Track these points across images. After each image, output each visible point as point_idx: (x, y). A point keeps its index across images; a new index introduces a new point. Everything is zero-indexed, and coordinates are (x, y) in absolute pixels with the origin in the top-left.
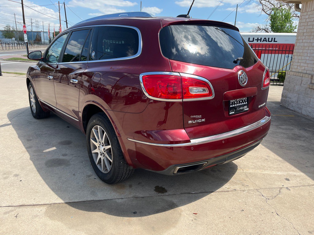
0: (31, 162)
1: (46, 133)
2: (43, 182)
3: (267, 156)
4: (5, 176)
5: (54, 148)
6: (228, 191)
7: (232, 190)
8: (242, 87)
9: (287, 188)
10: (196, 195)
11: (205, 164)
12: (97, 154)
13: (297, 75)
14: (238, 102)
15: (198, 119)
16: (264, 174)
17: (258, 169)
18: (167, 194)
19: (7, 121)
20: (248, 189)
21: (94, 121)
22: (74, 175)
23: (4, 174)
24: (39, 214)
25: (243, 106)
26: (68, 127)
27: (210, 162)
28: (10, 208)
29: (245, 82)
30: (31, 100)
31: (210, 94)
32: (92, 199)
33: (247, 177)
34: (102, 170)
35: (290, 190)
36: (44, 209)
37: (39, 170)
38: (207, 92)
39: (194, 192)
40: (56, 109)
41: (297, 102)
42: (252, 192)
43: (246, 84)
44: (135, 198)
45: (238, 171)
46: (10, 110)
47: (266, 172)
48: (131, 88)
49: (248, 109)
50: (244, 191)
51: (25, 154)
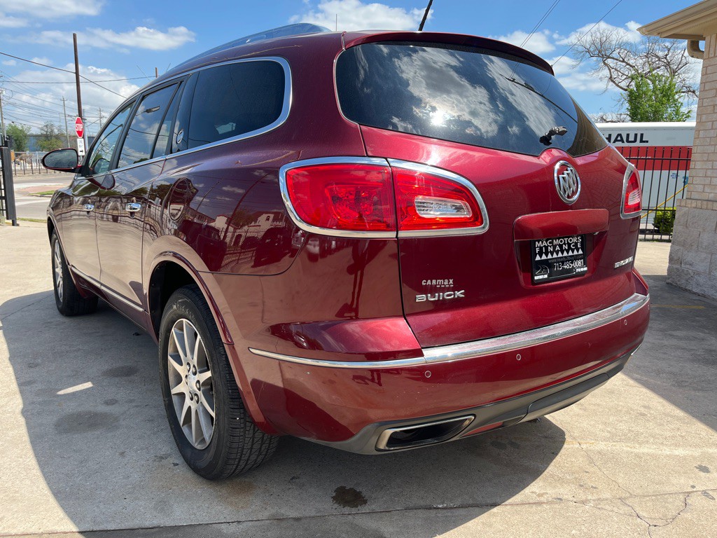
0: (22, 420)
1: (79, 350)
2: (36, 471)
3: (645, 407)
5: (89, 385)
6: (539, 503)
7: (550, 499)
8: (565, 206)
9: (705, 493)
10: (449, 514)
11: (467, 422)
12: (182, 395)
13: (705, 207)
14: (558, 248)
15: (444, 290)
16: (637, 456)
17: (621, 440)
18: (366, 509)
20: (595, 497)
21: (175, 307)
22: (122, 454)
25: (573, 259)
26: (138, 334)
27: (483, 414)
29: (574, 193)
30: (56, 270)
31: (476, 219)
32: (155, 523)
33: (591, 462)
34: (192, 438)
35: (713, 499)
37: (36, 439)
38: (466, 214)
39: (443, 503)
40: (98, 285)
41: (710, 273)
42: (607, 507)
43: (576, 197)
44: (275, 522)
45: (565, 446)
47: (644, 450)
48: (272, 216)
49: (586, 269)
50: (584, 502)
51: (12, 399)
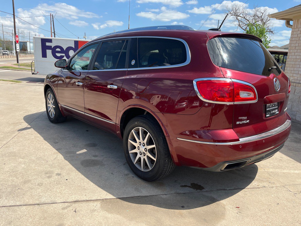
0: (67, 162)
1: (69, 137)
2: (86, 180)
4: (48, 175)
6: (259, 188)
7: (262, 187)
8: (276, 93)
10: (231, 191)
12: (136, 154)
14: (272, 106)
15: (244, 120)
16: (283, 173)
17: (277, 168)
18: (204, 190)
19: (25, 125)
20: (275, 186)
21: (136, 123)
22: (112, 173)
23: (46, 173)
24: (95, 208)
25: (275, 109)
26: (88, 131)
27: (252, 159)
28: (66, 204)
29: (279, 88)
30: (48, 105)
31: (255, 98)
32: (138, 195)
33: (270, 175)
34: (141, 168)
36: (98, 204)
37: (78, 169)
38: (252, 95)
39: (228, 188)
40: (84, 113)
42: (280, 188)
44: (177, 194)
46: (25, 115)
47: (285, 171)
49: (278, 112)
50: (272, 187)
51: (57, 155)
